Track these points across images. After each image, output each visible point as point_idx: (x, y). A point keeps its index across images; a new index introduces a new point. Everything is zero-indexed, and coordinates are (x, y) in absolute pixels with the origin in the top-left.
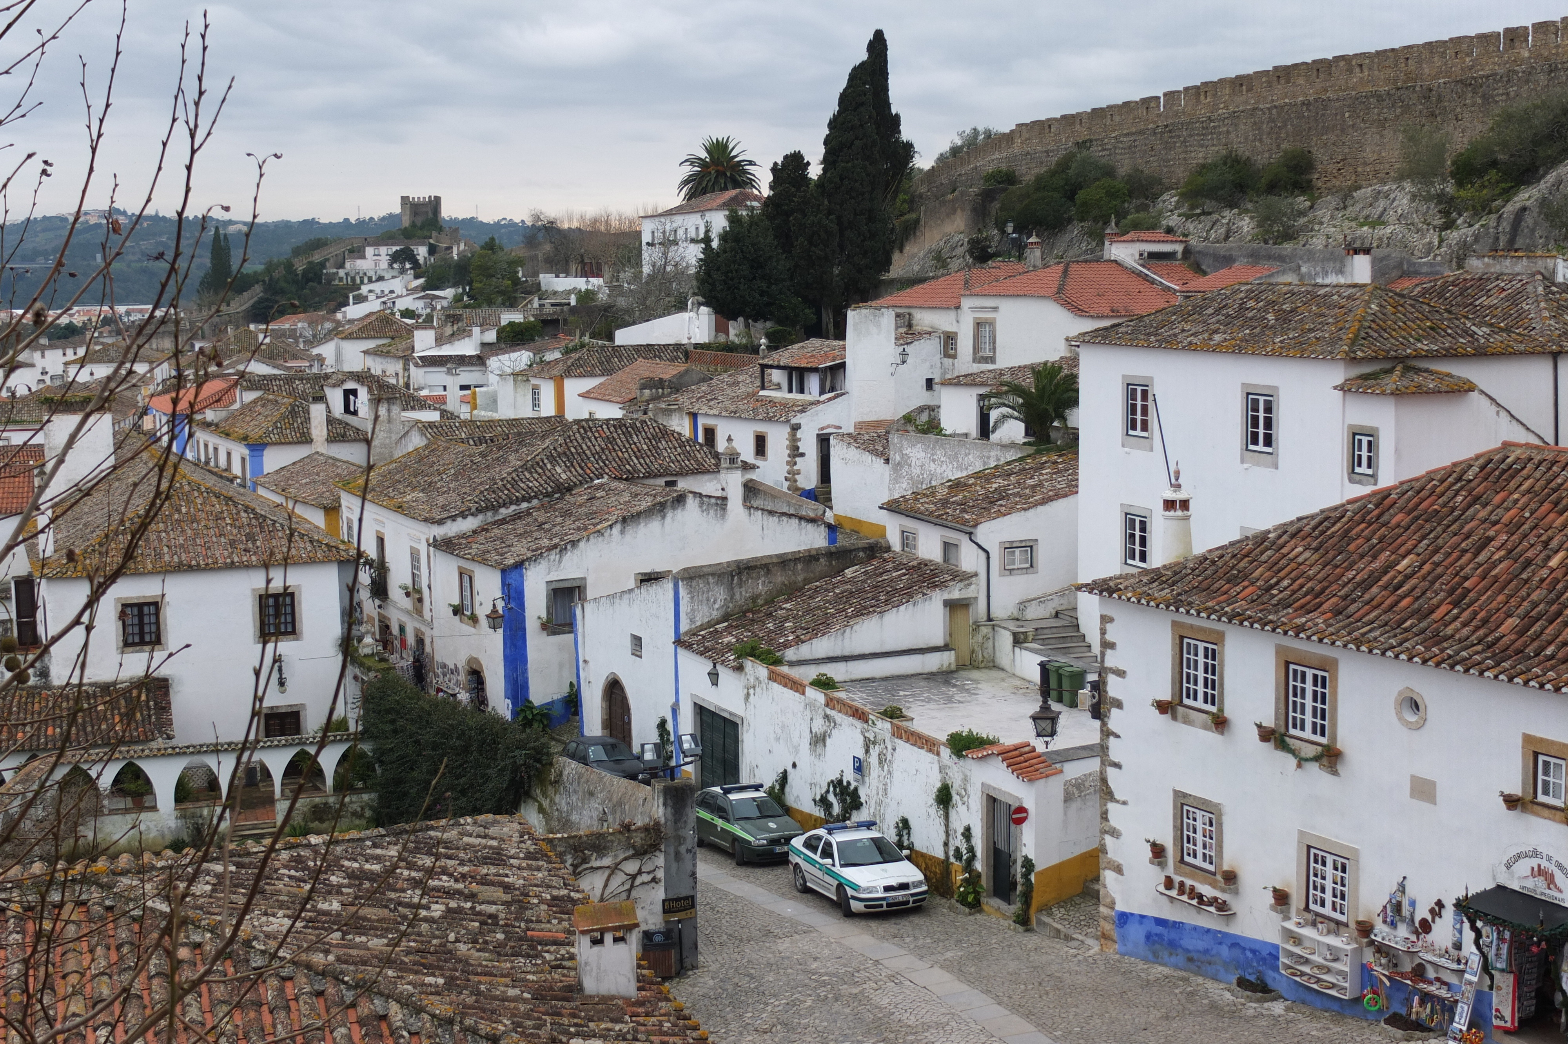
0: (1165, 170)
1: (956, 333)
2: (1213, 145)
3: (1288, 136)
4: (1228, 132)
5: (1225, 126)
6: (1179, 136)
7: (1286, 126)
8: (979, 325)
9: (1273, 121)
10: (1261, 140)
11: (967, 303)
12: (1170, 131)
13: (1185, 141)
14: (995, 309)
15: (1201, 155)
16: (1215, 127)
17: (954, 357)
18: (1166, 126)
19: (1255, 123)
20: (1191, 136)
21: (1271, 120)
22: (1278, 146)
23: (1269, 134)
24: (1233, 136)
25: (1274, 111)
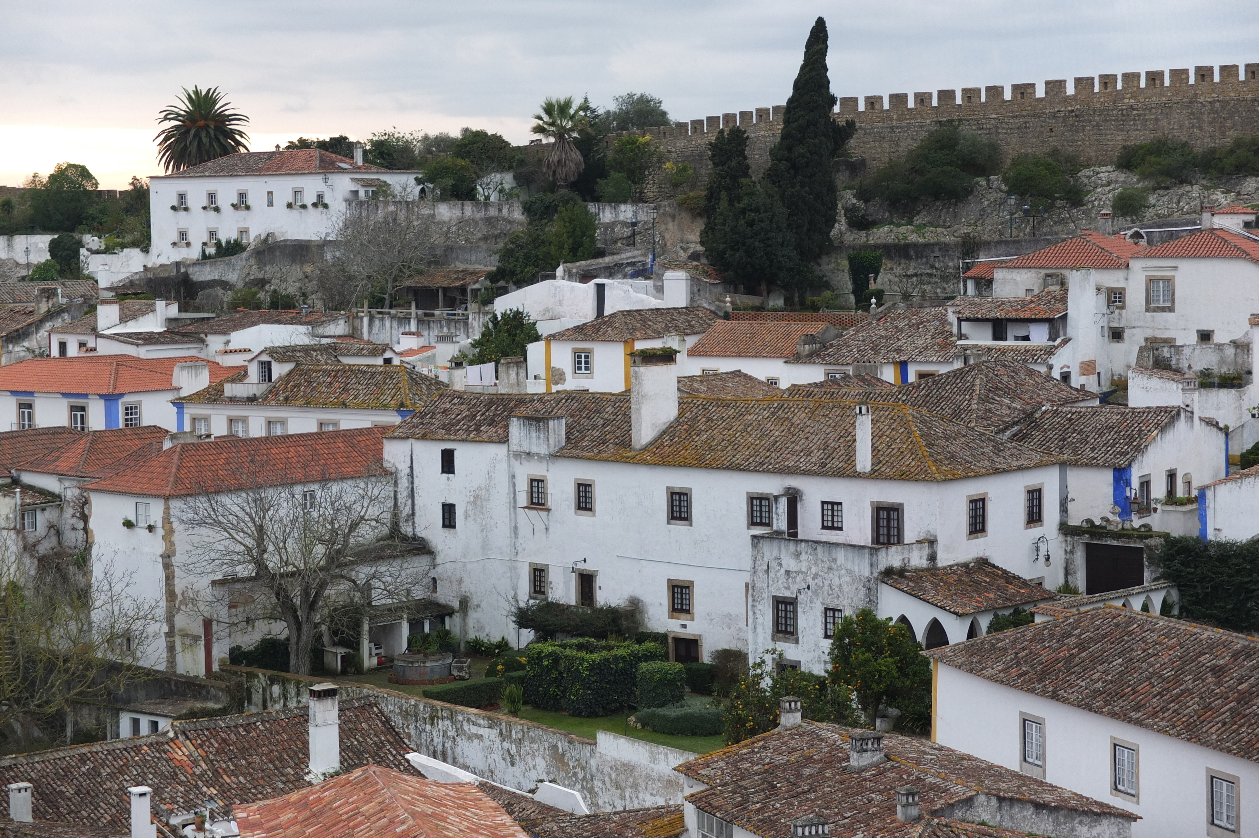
0: (1070, 149)
1: (1124, 289)
2: (1137, 130)
3: (1234, 125)
4: (1157, 120)
5: (1153, 114)
6: (1090, 121)
7: (1232, 117)
8: (1151, 281)
9: (1216, 112)
10: (1200, 128)
11: (1136, 265)
12: (1077, 116)
13: (1098, 125)
14: (1176, 268)
15: (1120, 138)
16: (1138, 115)
17: (1123, 308)
18: (1072, 111)
19: (1192, 113)
20: (1106, 121)
21: (1212, 111)
22: (1223, 134)
23: (1210, 123)
24: (1164, 123)
25: (1217, 105)
